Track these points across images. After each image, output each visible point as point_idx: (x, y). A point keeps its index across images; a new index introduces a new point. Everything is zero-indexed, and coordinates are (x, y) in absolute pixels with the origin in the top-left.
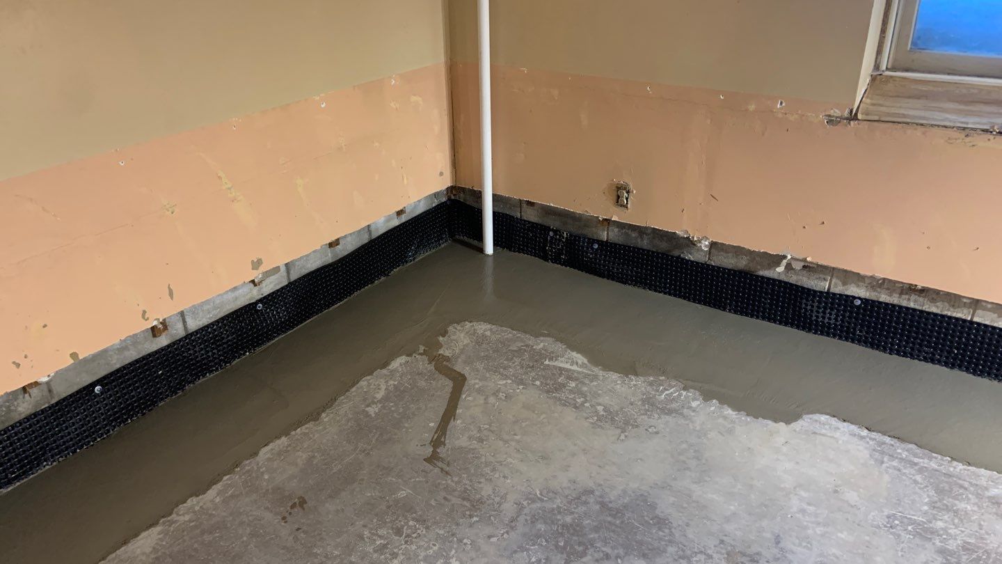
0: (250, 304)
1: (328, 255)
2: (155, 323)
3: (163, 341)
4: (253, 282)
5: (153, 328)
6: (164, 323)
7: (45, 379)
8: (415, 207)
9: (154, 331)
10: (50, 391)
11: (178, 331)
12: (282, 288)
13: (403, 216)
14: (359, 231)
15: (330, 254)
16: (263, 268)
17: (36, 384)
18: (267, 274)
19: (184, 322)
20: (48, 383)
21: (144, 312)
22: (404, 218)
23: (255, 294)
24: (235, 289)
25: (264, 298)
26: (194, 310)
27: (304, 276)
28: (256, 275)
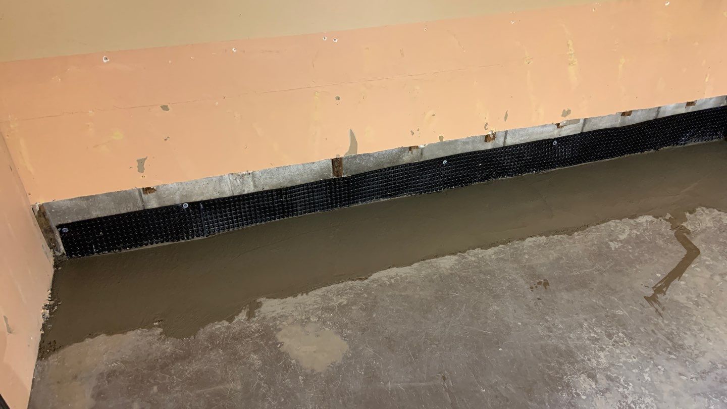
0: (549, 139)
1: (618, 121)
2: (490, 133)
3: (489, 146)
4: (558, 125)
5: (487, 136)
6: (494, 135)
7: (422, 146)
8: (705, 103)
9: (487, 139)
10: (422, 154)
11: (499, 143)
12: (575, 135)
13: (691, 107)
14: (650, 109)
15: (619, 121)
16: (569, 118)
17: (417, 147)
18: (570, 122)
19: (505, 137)
20: (422, 149)
21: (487, 124)
22: (691, 109)
23: (555, 133)
24: (545, 126)
25: (560, 138)
26: (515, 132)
27: (594, 131)
28: (561, 120)
